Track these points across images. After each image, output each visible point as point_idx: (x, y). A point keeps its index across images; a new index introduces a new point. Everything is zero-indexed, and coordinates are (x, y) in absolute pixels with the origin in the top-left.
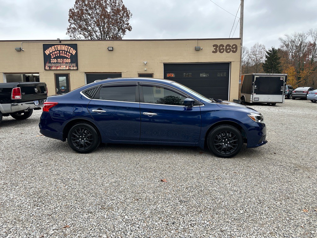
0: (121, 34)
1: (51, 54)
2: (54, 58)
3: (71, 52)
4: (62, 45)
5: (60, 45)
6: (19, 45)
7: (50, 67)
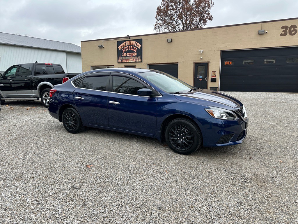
0: (203, 24)
1: (123, 49)
2: (125, 53)
3: (137, 47)
4: (131, 40)
5: (129, 40)
6: (101, 43)
7: (121, 60)
